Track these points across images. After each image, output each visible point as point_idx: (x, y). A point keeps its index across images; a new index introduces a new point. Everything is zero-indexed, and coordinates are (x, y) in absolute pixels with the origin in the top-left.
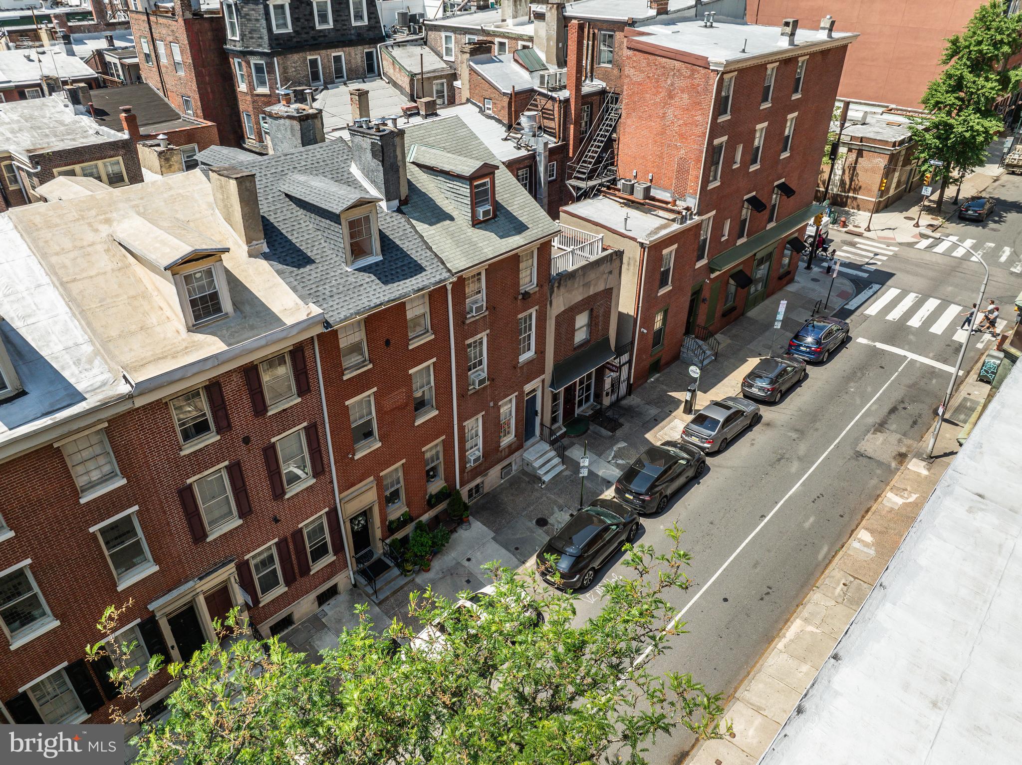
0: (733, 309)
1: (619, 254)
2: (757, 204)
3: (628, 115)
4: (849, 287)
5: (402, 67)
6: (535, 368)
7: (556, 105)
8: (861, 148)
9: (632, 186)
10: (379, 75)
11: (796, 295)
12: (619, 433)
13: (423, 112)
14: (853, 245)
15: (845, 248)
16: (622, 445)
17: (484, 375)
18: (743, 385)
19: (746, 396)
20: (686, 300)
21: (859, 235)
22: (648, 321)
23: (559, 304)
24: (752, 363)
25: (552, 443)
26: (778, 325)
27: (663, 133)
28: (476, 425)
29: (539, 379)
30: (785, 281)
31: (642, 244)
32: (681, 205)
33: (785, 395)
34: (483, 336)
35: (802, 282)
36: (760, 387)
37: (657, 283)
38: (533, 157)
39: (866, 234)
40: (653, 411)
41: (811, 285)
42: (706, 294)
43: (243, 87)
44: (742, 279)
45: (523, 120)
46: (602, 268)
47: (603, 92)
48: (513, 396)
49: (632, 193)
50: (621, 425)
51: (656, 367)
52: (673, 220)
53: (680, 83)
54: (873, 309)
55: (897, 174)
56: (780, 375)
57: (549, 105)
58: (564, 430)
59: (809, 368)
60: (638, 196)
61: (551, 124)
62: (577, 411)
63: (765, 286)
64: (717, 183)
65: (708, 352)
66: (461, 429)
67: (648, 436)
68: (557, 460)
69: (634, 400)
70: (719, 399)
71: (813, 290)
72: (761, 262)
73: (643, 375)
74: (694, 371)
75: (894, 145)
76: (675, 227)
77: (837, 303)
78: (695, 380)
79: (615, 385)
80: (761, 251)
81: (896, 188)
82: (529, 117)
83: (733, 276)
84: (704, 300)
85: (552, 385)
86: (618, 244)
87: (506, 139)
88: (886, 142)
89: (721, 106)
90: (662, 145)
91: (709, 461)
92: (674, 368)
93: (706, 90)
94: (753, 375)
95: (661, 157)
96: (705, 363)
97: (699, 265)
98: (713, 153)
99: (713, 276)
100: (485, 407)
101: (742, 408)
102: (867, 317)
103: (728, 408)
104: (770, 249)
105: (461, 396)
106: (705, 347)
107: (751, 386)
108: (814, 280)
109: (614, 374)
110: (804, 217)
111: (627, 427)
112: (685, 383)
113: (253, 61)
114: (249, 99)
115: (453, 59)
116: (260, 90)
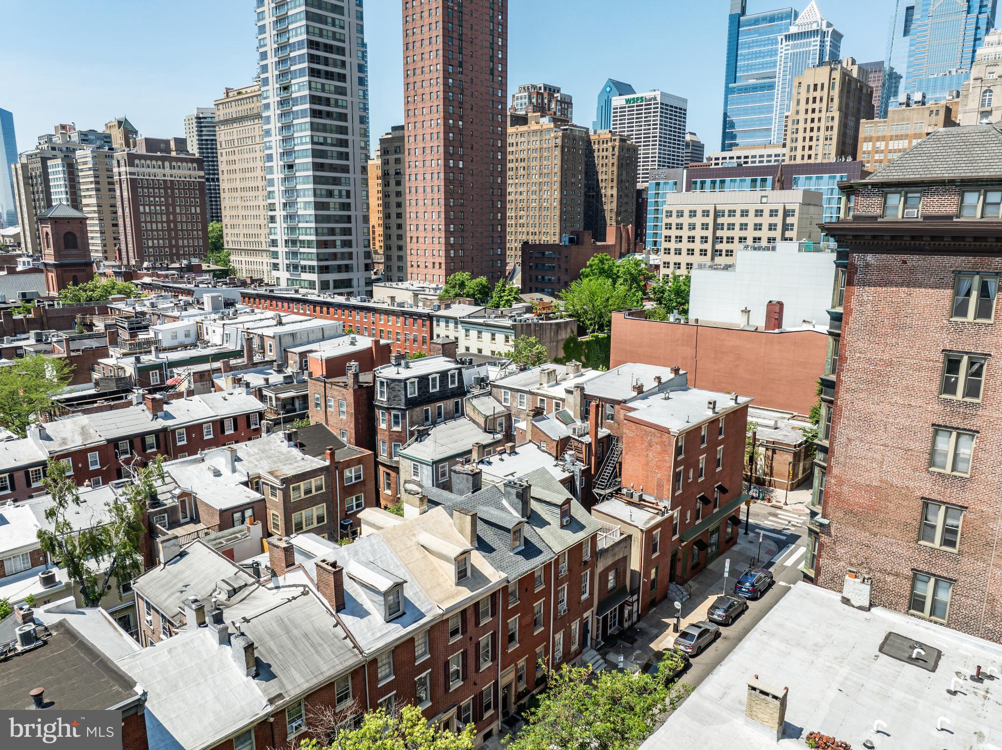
0: (698, 564)
1: (630, 537)
2: (704, 500)
3: (626, 453)
4: (773, 546)
5: (479, 412)
6: (589, 604)
7: (584, 446)
8: (774, 448)
9: (632, 494)
10: (463, 414)
11: (739, 553)
12: (635, 645)
13: (508, 451)
14: (775, 515)
15: (771, 518)
16: (638, 652)
17: (565, 607)
18: (708, 613)
19: (710, 621)
20: (668, 560)
21: (780, 508)
22: (647, 574)
23: (600, 567)
24: (712, 599)
25: (598, 650)
26: (726, 575)
27: (647, 464)
28: (560, 636)
29: (590, 611)
30: (730, 544)
31: (641, 530)
32: (661, 505)
33: (734, 620)
34: (565, 585)
35: (742, 544)
36: (719, 614)
37: (651, 551)
38: (573, 477)
39: (785, 507)
40: (655, 631)
41: (749, 546)
42: (680, 555)
43: (383, 426)
44: (702, 545)
45: (567, 457)
46: (621, 545)
47: (609, 436)
48: (578, 621)
49: (632, 497)
50: (636, 640)
51: (653, 603)
52: (657, 514)
53: (655, 440)
54: (789, 563)
55: (801, 465)
56: (730, 607)
57: (580, 445)
58: (603, 643)
59: (749, 603)
60: (636, 499)
61: (581, 456)
62: (609, 632)
63: (718, 548)
64: (680, 492)
65: (685, 593)
66: (554, 638)
67: (652, 645)
68: (601, 661)
69: (642, 625)
70: (694, 623)
71: (750, 549)
72: (713, 533)
73: (647, 607)
74: (678, 605)
75: (795, 446)
76: (659, 518)
77: (766, 558)
78: (678, 611)
79: (631, 614)
80: (711, 527)
81: (803, 473)
82: (570, 455)
83: (695, 544)
84: (679, 560)
85: (597, 614)
86: (629, 531)
87: (556, 466)
88: (789, 445)
89: (678, 451)
90: (647, 471)
91: (691, 660)
92: (664, 604)
93: (670, 445)
94: (714, 607)
95: (647, 477)
96: (684, 600)
97: (674, 538)
98: (676, 476)
99: (683, 544)
100: (565, 627)
101: (708, 627)
102: (785, 567)
103: (700, 627)
104: (717, 525)
105: (555, 619)
106: (683, 590)
107: (713, 614)
108: (751, 542)
109: (629, 608)
110: (737, 502)
111: (640, 641)
112: (672, 613)
113: (393, 412)
114: (387, 433)
115: (509, 405)
116: (395, 429)
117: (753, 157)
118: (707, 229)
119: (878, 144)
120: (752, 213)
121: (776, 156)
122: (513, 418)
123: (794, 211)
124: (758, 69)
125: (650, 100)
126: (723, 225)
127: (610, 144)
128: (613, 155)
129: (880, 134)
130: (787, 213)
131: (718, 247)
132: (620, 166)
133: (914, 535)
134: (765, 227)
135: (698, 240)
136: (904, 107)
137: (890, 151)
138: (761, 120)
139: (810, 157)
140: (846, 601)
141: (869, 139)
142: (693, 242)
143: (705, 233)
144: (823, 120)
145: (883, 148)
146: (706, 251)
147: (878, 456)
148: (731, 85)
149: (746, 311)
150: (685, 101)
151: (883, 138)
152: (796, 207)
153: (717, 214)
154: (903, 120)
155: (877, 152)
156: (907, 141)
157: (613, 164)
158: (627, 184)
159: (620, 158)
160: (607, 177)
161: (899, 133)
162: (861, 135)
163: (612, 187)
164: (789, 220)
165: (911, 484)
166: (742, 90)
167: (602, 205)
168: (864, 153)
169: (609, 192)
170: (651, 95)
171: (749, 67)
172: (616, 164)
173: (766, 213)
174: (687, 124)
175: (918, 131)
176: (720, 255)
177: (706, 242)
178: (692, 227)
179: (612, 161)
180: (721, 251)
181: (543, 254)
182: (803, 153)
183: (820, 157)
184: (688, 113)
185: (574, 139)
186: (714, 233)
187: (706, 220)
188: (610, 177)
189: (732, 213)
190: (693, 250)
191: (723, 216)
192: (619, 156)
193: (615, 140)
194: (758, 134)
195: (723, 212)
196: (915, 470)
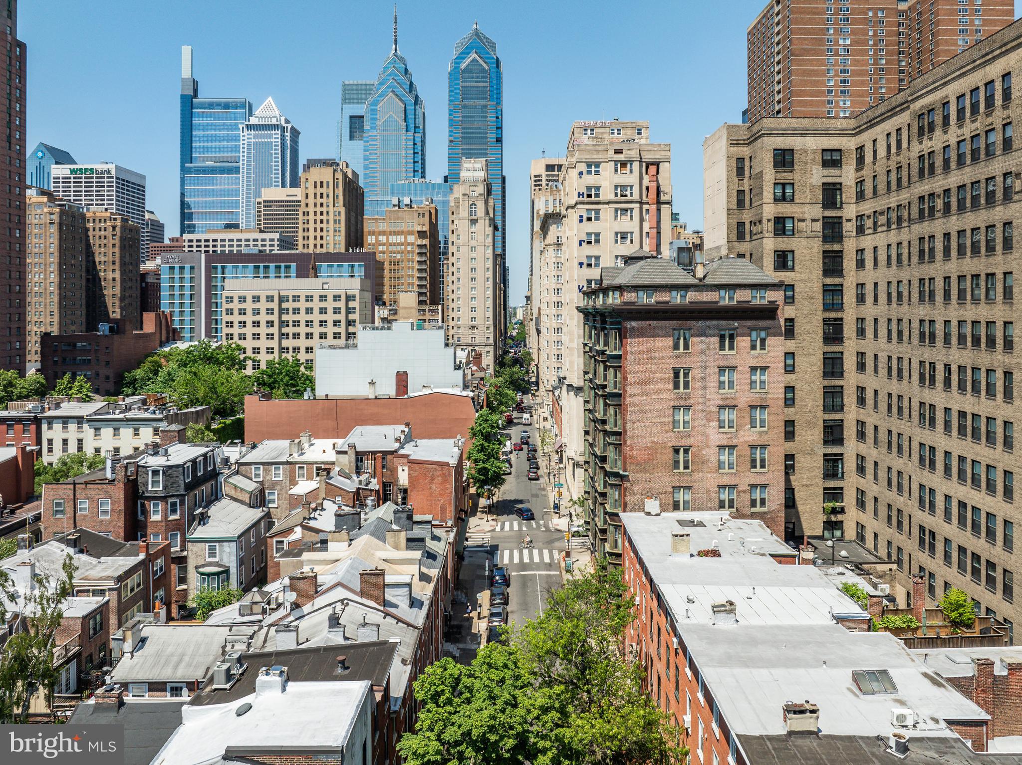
3: (411, 491)
5: (241, 490)
10: (217, 496)
13: (319, 508)
27: (431, 495)
32: (449, 525)
40: (466, 624)
43: (155, 517)
45: (369, 502)
53: (436, 474)
64: (455, 512)
65: (464, 596)
76: (452, 534)
82: (372, 500)
90: (431, 500)
95: (431, 506)
111: (463, 632)
113: (170, 500)
114: (163, 524)
115: (261, 479)
116: (172, 517)
117: (230, 240)
118: (272, 313)
119: (380, 238)
120: (316, 298)
121: (254, 240)
122: (267, 492)
123: (354, 296)
124: (216, 152)
125: (102, 173)
126: (288, 309)
127: (109, 223)
128: (114, 235)
129: (381, 229)
130: (349, 298)
131: (284, 330)
132: (123, 248)
133: (671, 468)
134: (330, 311)
135: (263, 324)
136: (397, 208)
137: (391, 244)
138: (223, 202)
139: (322, 246)
140: (648, 514)
141: (372, 233)
142: (258, 326)
143: (270, 318)
144: (331, 214)
145: (384, 241)
146: (272, 334)
147: (649, 429)
148: (187, 165)
149: (372, 383)
150: (143, 177)
151: (383, 233)
152: (356, 293)
153: (282, 299)
154: (398, 219)
155: (380, 244)
156: (403, 237)
157: (114, 245)
158: (131, 267)
159: (122, 239)
160: (106, 259)
161: (396, 229)
162: (365, 230)
163: (114, 270)
164: (351, 304)
165: (666, 440)
166: (198, 171)
167: (101, 289)
168: (370, 244)
169: (110, 276)
170: (105, 167)
171: (206, 149)
172: (118, 245)
173: (330, 298)
174: (147, 202)
175: (410, 229)
176: (288, 338)
177: (272, 326)
178: (257, 312)
179: (112, 242)
180: (288, 334)
181: (75, 346)
182: (315, 242)
183: (331, 246)
184: (147, 189)
185: (73, 217)
186: (280, 317)
187: (270, 305)
188: (111, 259)
189: (296, 298)
190: (258, 335)
191: (288, 301)
192: (121, 237)
193: (115, 219)
194: (219, 216)
195: (288, 297)
196: (667, 432)
